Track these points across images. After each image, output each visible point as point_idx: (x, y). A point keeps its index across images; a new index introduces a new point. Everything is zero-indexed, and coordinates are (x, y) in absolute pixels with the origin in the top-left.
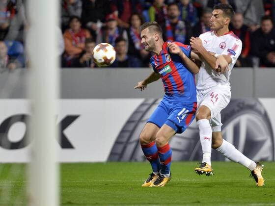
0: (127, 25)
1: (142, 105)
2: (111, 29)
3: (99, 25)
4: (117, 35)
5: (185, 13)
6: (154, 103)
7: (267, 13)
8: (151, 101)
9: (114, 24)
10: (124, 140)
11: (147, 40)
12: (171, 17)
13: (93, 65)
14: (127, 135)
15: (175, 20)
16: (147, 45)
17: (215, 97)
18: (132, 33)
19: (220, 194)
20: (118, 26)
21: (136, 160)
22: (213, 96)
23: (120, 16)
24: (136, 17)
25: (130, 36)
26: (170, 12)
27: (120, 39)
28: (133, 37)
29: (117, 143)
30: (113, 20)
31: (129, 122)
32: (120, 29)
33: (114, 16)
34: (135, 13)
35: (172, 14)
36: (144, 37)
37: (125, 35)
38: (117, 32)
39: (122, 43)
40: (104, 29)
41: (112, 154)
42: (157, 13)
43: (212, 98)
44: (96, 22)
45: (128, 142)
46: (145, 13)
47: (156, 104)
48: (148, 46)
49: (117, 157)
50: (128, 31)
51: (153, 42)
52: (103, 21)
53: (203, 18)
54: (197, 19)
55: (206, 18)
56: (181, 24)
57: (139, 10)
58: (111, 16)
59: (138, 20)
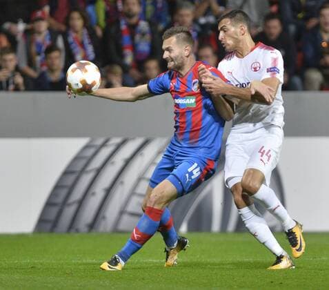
0: (63, 28)
1: (87, 147)
2: (40, 33)
3: (21, 27)
4: (48, 42)
5: (150, 8)
6: (104, 145)
7: (274, 9)
8: (99, 142)
9: (43, 26)
10: (60, 200)
11: (173, 55)
12: (129, 15)
13: (11, 87)
14: (63, 193)
15: (134, 20)
16: (172, 60)
17: (267, 155)
18: (70, 39)
19: (204, 281)
20: (50, 29)
21: (77, 231)
22: (263, 153)
23: (52, 14)
24: (76, 15)
25: (67, 44)
26: (126, 8)
27: (52, 48)
28: (73, 46)
29: (49, 204)
30: (41, 19)
31: (67, 173)
32: (53, 34)
33: (43, 13)
34: (76, 9)
35: (129, 10)
36: (168, 49)
37: (60, 42)
38: (48, 37)
39: (55, 54)
40: (28, 33)
41: (42, 221)
42: (108, 8)
43: (262, 156)
44: (16, 22)
45: (65, 203)
46: (90, 9)
47: (106, 146)
48: (172, 63)
49: (49, 226)
50: (65, 36)
51: (182, 57)
52: (27, 21)
53: (176, 17)
54: (168, 19)
55: (182, 16)
56: (144, 25)
57: (81, 5)
58: (39, 14)
59: (79, 19)
